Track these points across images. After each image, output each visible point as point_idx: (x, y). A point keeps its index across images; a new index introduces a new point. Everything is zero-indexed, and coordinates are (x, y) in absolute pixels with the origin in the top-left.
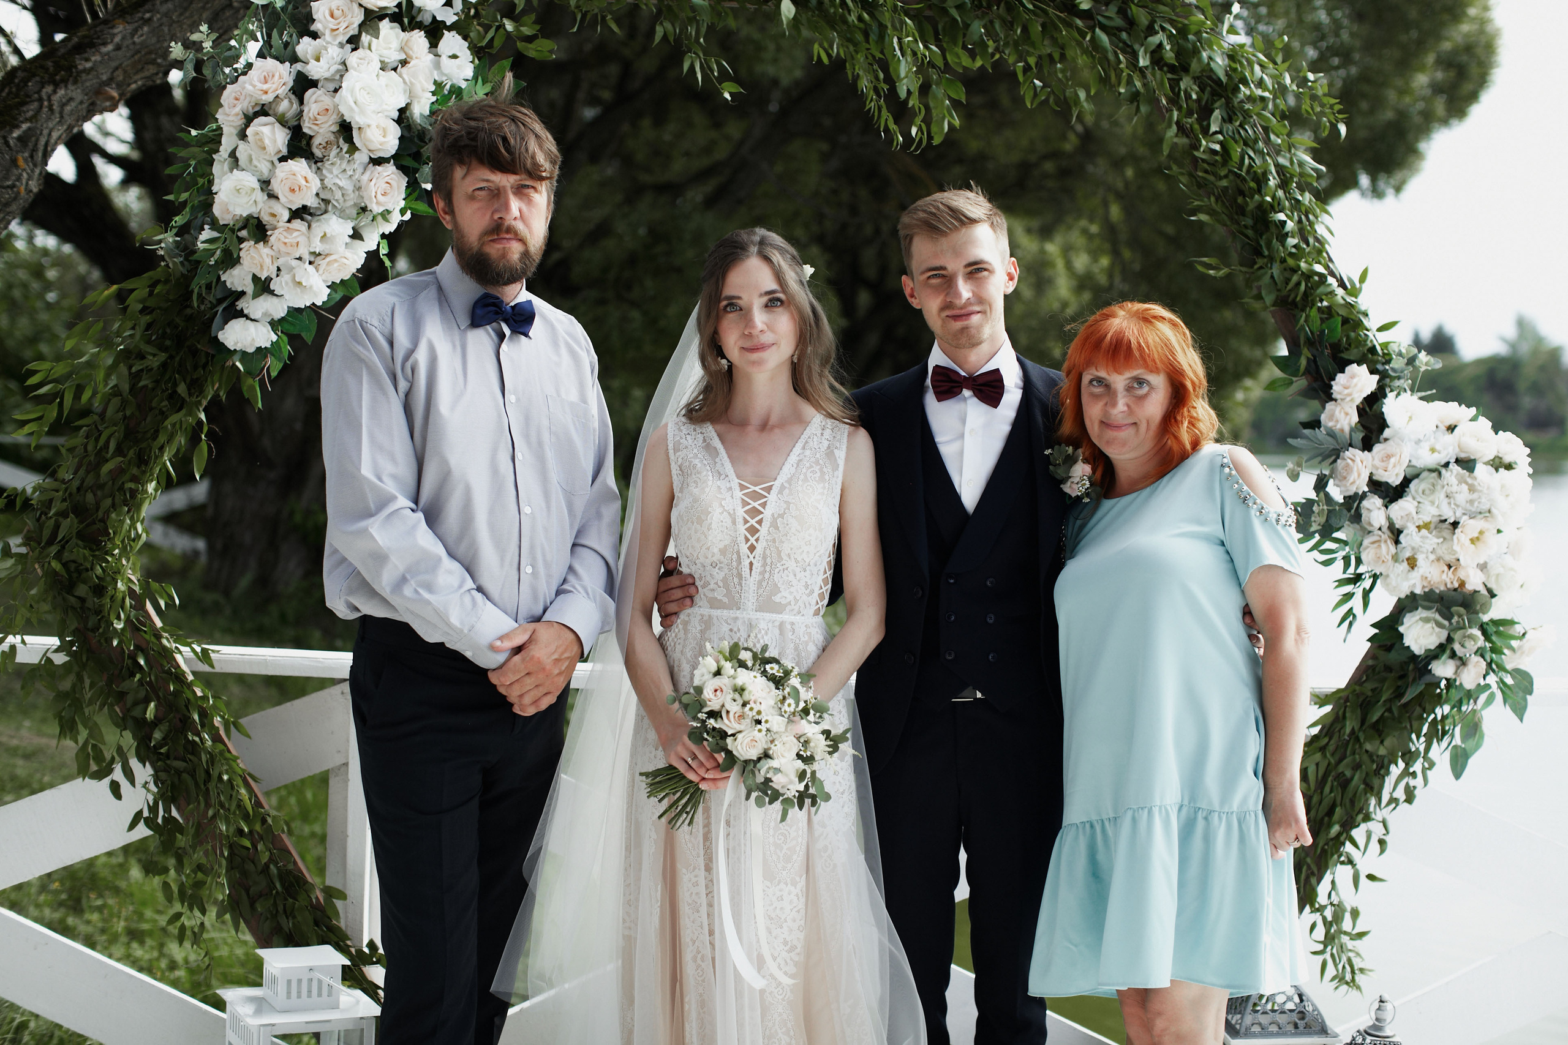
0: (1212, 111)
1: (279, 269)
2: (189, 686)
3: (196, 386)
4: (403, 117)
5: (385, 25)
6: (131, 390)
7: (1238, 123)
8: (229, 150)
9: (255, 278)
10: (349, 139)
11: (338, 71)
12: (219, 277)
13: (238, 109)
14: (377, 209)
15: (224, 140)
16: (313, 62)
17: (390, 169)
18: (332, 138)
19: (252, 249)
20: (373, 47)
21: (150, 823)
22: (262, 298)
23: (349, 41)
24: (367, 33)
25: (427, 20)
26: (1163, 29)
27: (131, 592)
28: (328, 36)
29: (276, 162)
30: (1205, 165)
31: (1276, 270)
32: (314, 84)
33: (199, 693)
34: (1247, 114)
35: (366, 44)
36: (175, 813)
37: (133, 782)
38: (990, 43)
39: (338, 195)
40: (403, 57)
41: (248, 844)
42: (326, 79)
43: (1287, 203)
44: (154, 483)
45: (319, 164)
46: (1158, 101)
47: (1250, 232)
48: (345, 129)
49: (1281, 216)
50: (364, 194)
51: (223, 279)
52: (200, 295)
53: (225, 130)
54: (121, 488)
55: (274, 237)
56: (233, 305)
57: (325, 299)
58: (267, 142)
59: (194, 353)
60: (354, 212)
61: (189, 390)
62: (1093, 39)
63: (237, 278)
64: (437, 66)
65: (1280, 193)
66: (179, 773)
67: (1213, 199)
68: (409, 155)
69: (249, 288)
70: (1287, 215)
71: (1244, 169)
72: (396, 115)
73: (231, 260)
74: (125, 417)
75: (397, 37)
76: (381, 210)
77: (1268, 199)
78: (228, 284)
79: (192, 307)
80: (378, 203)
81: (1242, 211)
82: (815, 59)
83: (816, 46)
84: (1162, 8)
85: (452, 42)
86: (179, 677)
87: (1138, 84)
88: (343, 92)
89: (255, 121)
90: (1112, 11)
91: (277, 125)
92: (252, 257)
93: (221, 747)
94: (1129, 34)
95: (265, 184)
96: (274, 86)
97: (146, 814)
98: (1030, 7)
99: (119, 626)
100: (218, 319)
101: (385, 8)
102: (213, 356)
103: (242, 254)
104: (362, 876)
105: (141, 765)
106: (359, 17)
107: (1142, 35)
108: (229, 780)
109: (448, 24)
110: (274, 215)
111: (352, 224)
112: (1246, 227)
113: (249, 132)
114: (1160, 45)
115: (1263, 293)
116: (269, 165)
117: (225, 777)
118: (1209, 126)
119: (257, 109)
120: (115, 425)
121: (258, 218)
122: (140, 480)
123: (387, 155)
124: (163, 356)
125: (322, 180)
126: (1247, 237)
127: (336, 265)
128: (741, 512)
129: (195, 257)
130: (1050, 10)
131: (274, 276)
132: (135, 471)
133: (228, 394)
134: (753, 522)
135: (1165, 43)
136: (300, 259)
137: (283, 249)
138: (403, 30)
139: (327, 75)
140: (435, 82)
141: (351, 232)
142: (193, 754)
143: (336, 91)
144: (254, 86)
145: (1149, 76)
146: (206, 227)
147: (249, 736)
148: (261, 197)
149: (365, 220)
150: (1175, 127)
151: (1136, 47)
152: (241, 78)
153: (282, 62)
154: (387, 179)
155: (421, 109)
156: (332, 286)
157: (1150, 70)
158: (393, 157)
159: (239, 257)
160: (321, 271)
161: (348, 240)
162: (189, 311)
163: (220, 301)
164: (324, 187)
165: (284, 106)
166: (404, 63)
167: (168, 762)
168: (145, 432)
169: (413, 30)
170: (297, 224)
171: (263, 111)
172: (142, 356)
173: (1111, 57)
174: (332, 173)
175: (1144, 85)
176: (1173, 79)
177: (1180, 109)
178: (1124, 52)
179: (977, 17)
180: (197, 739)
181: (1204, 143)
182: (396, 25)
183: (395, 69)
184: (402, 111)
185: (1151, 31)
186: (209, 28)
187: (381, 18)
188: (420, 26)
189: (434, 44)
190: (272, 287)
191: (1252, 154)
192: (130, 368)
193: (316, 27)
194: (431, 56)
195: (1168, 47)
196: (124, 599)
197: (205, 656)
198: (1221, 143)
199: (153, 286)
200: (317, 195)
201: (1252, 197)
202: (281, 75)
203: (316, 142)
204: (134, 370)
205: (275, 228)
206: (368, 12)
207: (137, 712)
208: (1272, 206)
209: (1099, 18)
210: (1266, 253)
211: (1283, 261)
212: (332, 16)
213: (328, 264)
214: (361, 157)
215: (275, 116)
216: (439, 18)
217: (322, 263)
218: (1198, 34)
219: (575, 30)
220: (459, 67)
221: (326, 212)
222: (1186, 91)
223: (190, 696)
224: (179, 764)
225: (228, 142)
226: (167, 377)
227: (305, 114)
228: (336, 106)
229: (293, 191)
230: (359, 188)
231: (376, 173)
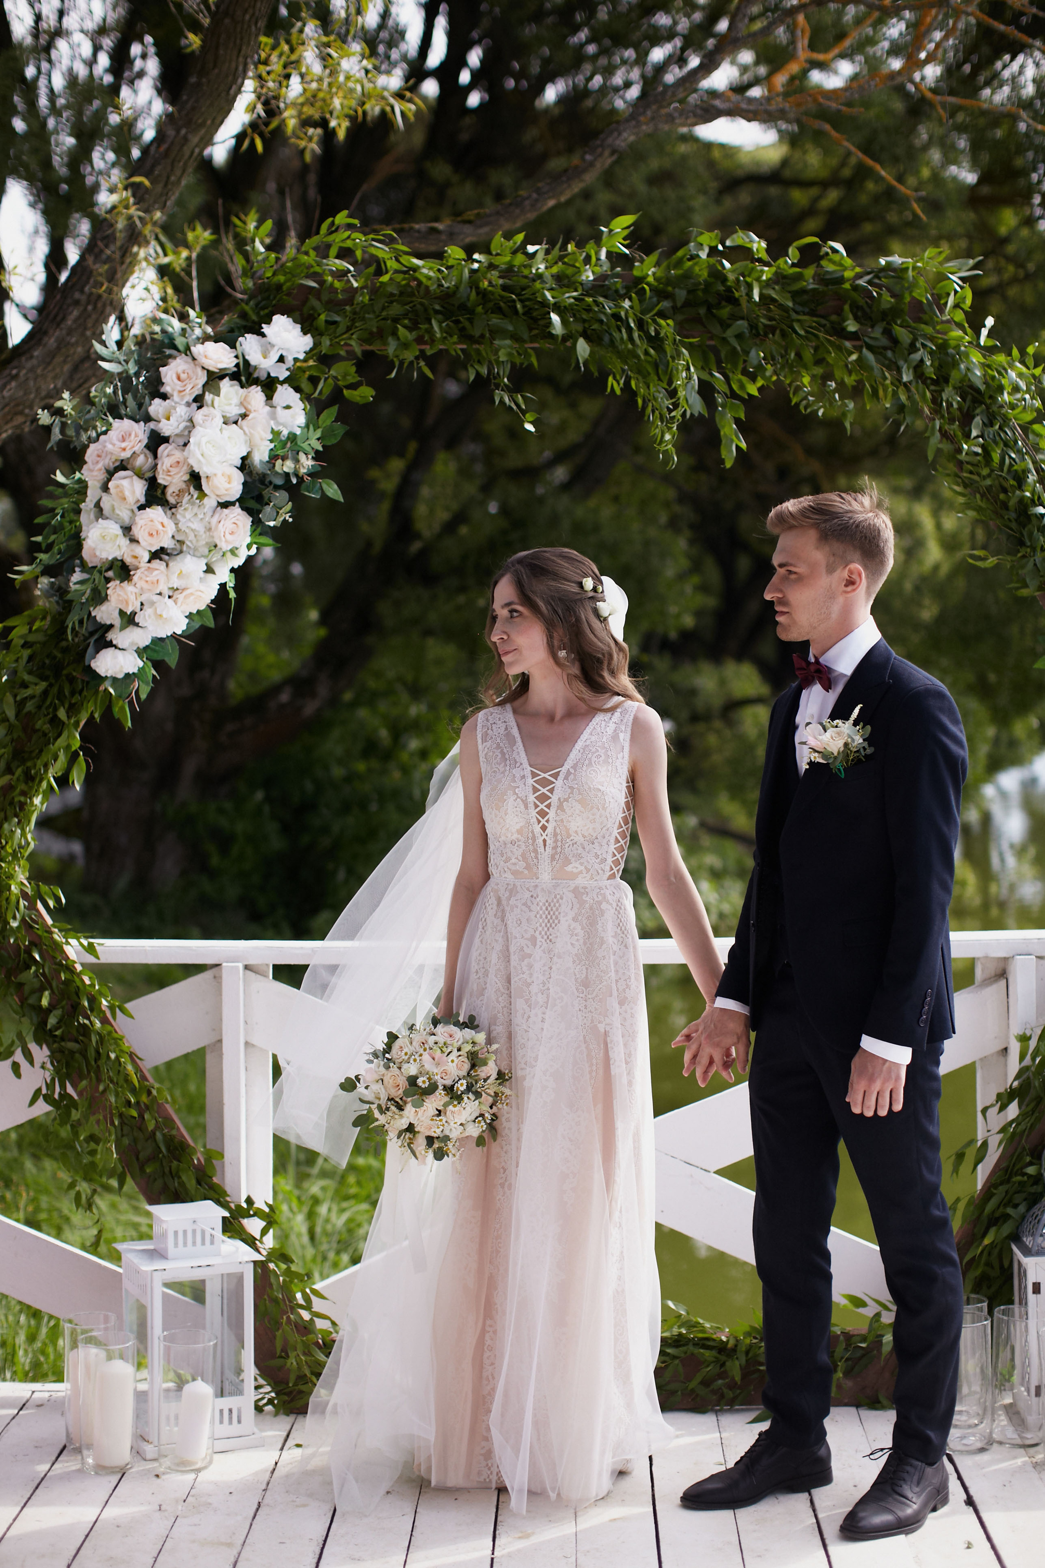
0: (973, 417)
1: (142, 604)
2: (79, 975)
3: (73, 710)
4: (245, 465)
5: (226, 385)
6: (17, 716)
7: (997, 427)
8: (95, 501)
9: (122, 613)
10: (199, 487)
11: (186, 427)
12: (90, 613)
13: (100, 465)
14: (225, 546)
15: (89, 492)
16: (164, 421)
17: (237, 510)
18: (184, 486)
19: (118, 588)
20: (216, 404)
21: (48, 1099)
22: (128, 630)
23: (196, 400)
24: (210, 392)
25: (263, 376)
26: (924, 346)
27: (24, 895)
28: (176, 397)
29: (136, 510)
30: (969, 467)
31: (1038, 558)
32: (166, 440)
33: (88, 982)
34: (1006, 420)
35: (210, 402)
36: (70, 1090)
37: (32, 1062)
38: (769, 366)
39: (191, 536)
40: (243, 411)
41: (134, 1113)
42: (177, 435)
44: (40, 797)
45: (173, 510)
46: (922, 411)
47: (1014, 525)
48: (195, 479)
49: (1041, 509)
50: (215, 534)
51: (93, 614)
52: (73, 629)
53: (90, 484)
54: (12, 803)
55: (137, 576)
56: (103, 636)
57: (185, 628)
58: (127, 494)
59: (71, 680)
60: (206, 551)
61: (67, 713)
62: (860, 360)
63: (105, 613)
64: (273, 416)
65: (1039, 488)
66: (72, 1052)
67: (978, 496)
68: (252, 498)
69: (117, 621)
71: (1006, 469)
72: (238, 463)
73: (99, 597)
74: (12, 741)
75: (237, 393)
76: (229, 546)
77: (1028, 494)
78: (98, 618)
79: (67, 640)
80: (227, 541)
81: (1005, 506)
82: (609, 390)
83: (610, 379)
84: (923, 326)
85: (285, 394)
86: (69, 968)
87: (903, 398)
88: (192, 446)
89: (116, 475)
90: (877, 332)
91: (135, 478)
92: (119, 595)
93: (109, 1028)
94: (894, 352)
95: (127, 530)
96: (131, 444)
97: (44, 1091)
98: (802, 333)
99: (15, 924)
100: (90, 650)
101: (225, 369)
102: (88, 683)
103: (109, 592)
104: (238, 1140)
105: (38, 1048)
106: (203, 378)
107: (906, 352)
108: (117, 1058)
109: (281, 379)
110: (136, 557)
111: (205, 561)
112: (1009, 520)
113: (111, 485)
114: (922, 361)
115: (1028, 580)
116: (129, 513)
117: (113, 1056)
118: (970, 431)
119: (117, 464)
120: (4, 747)
121: (122, 561)
122: (28, 794)
123: (233, 499)
124: (43, 685)
125: (176, 524)
126: (1011, 529)
127: (192, 598)
128: (532, 798)
129: (69, 597)
130: (821, 335)
131: (138, 610)
132: (22, 787)
133: (102, 717)
134: (542, 806)
135: (926, 359)
136: (160, 594)
137: (145, 586)
138: (242, 387)
139: (177, 431)
140: (273, 431)
141: (205, 568)
142: (84, 1035)
143: (185, 445)
144: (114, 445)
145: (913, 389)
146: (77, 569)
147: (132, 1017)
148: (124, 542)
149: (215, 557)
150: (938, 434)
151: (901, 363)
152: (102, 438)
153: (137, 421)
154: (234, 520)
155: (260, 456)
156: (190, 616)
157: (914, 384)
158: (238, 500)
159: (107, 595)
160: (179, 603)
161: (202, 575)
162: (64, 644)
163: (92, 634)
164: (179, 530)
165: (140, 461)
166: (244, 416)
167: (63, 1044)
168: (31, 752)
169: (251, 385)
170: (156, 563)
171: (122, 466)
172: (25, 685)
173: (877, 372)
174: (184, 517)
175: (909, 398)
176: (935, 391)
177: (943, 417)
178: (889, 369)
179: (756, 344)
180: (86, 1022)
181: (965, 447)
182: (235, 382)
183: (236, 423)
184: (244, 459)
185: (913, 348)
186: (71, 394)
187: (222, 377)
188: (256, 382)
189: (269, 397)
190: (137, 620)
191: (1013, 455)
192: (15, 696)
193: (166, 389)
194: (268, 408)
195: (928, 363)
196: (18, 902)
197: (91, 949)
198: (983, 446)
199: (31, 624)
200: (173, 537)
201: (1014, 493)
202: (138, 433)
203: (169, 491)
204: (18, 698)
205: (137, 568)
206: (210, 374)
207: (31, 1001)
208: (1033, 500)
209: (866, 339)
210: (1029, 544)
211: (1043, 549)
212: (179, 378)
213: (185, 597)
214: (210, 502)
215: (133, 470)
216: (273, 375)
217: (180, 597)
218: (957, 347)
219: (393, 375)
220: (293, 417)
221: (181, 552)
222: (947, 402)
223: (79, 983)
224: (71, 1045)
225: (93, 493)
226: (48, 702)
227: (159, 466)
228: (186, 459)
229: (151, 535)
230: (210, 529)
231: (223, 515)
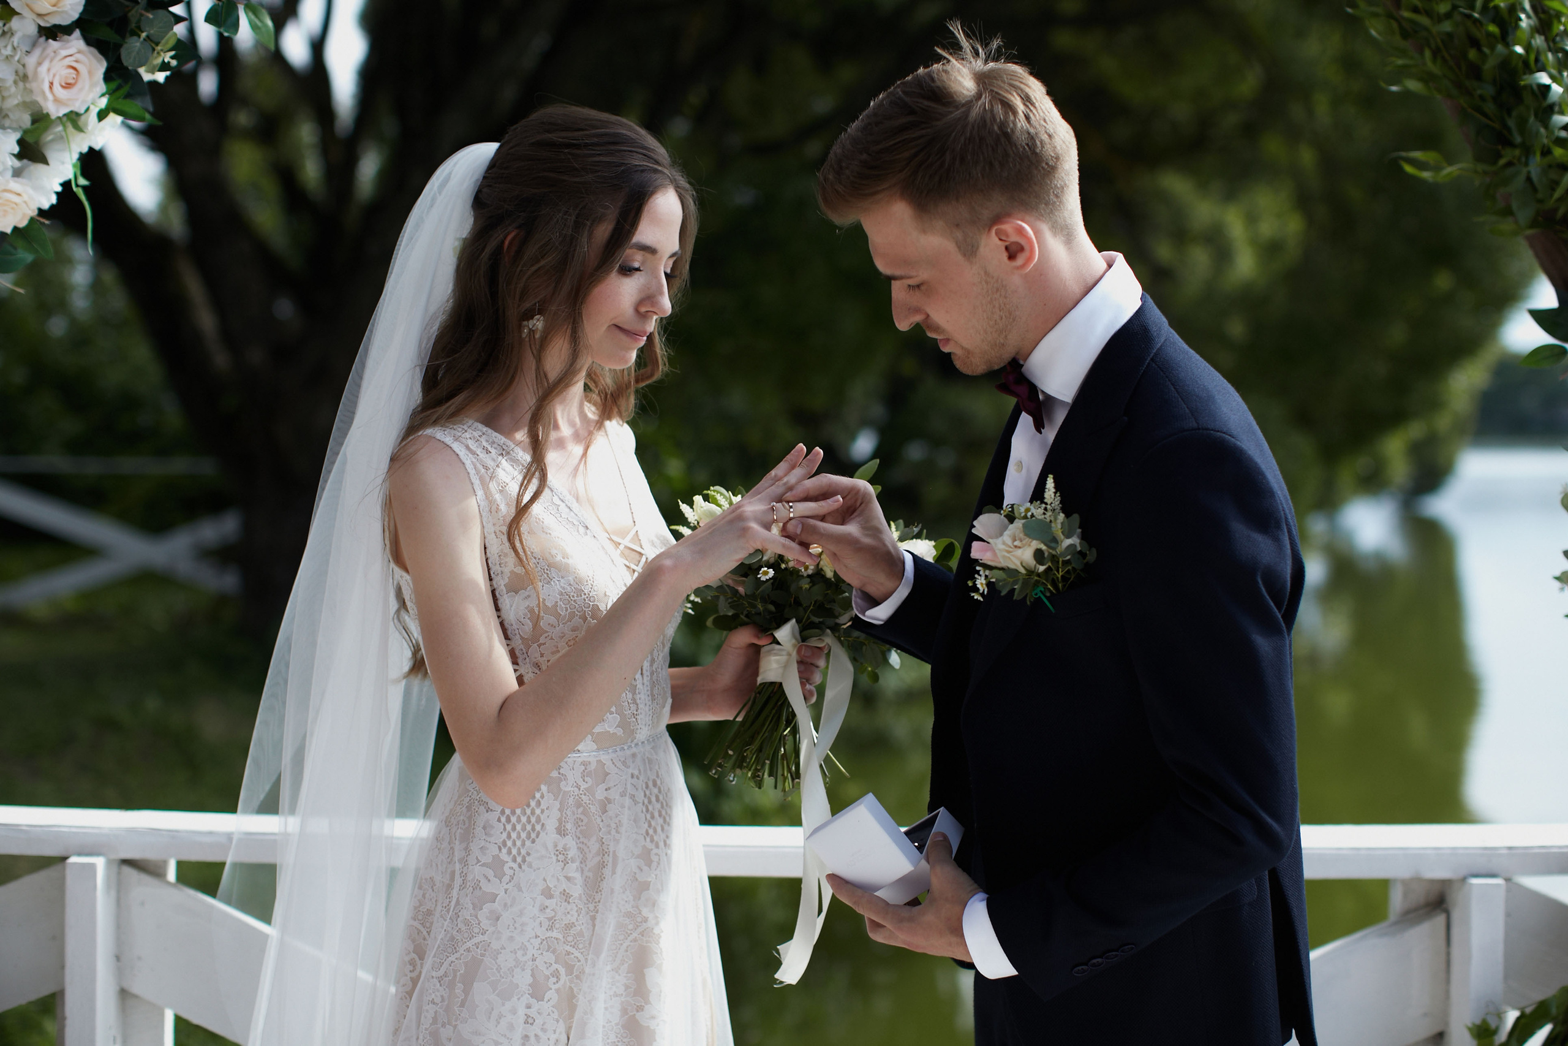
14: (55, 111)
17: (76, 43)
31: (1535, 166)
43: (1550, 56)
47: (1490, 107)
49: (1544, 78)
50: (33, 85)
60: (22, 117)
65: (1539, 41)
67: (1428, 53)
68: (110, 25)
70: (1552, 77)
76: (65, 110)
77: (1519, 49)
80: (57, 100)
81: (1475, 72)
111: (17, 135)
112: (1483, 98)
115: (1515, 206)
123: (66, 21)
126: (1485, 115)
141: (16, 150)
149: (51, 134)
154: (68, 62)
158: (77, 24)
161: (17, 163)
201: (1492, 48)
208: (1526, 62)
210: (1518, 139)
211: (1546, 152)
214: (23, 27)
230: (25, 78)
231: (50, 51)
